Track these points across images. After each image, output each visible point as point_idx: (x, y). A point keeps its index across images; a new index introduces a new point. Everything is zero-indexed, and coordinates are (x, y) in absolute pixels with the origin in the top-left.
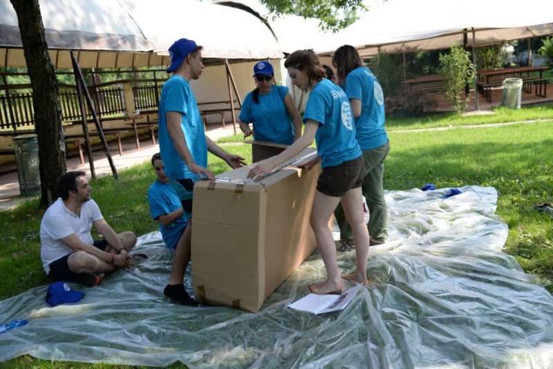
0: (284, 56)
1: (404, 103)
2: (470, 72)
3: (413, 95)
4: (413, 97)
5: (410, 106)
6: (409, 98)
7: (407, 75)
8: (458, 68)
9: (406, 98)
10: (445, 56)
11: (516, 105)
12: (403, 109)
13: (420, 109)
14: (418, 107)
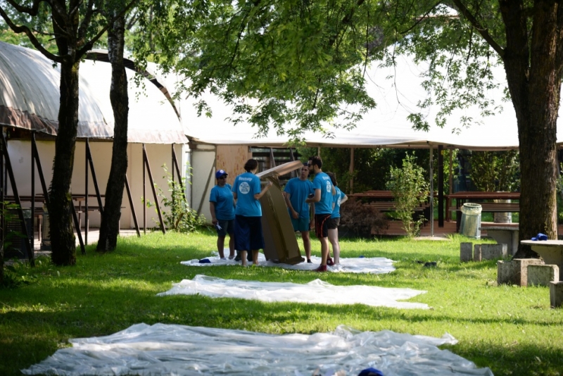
0: (188, 141)
1: (348, 220)
2: (422, 190)
3: (359, 211)
4: (359, 213)
5: (355, 224)
6: (355, 215)
7: (354, 186)
8: (409, 185)
9: (350, 214)
10: (397, 170)
11: (476, 235)
12: (346, 227)
13: (367, 228)
14: (365, 226)
